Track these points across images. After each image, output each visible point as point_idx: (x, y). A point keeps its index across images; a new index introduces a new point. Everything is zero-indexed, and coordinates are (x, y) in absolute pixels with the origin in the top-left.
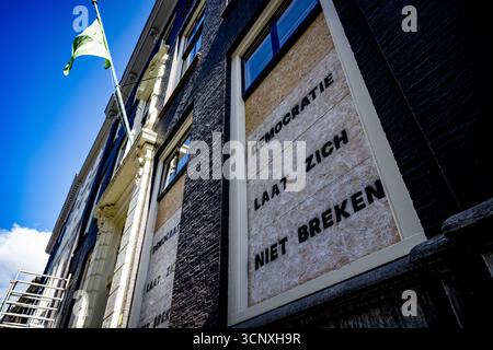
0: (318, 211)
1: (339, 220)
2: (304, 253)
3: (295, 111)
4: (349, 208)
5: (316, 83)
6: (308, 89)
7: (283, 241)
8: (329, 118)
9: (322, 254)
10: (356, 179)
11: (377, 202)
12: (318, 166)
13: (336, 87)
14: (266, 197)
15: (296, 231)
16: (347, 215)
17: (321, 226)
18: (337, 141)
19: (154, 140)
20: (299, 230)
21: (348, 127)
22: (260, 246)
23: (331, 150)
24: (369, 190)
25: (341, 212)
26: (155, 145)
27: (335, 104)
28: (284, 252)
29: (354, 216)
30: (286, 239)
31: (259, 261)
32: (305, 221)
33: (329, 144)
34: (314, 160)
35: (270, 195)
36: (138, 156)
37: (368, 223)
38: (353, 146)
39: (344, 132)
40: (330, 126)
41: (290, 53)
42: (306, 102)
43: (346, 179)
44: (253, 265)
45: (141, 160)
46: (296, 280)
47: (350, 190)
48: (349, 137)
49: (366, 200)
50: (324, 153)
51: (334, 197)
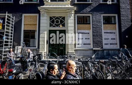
3: (111, 33)
5: (113, 32)
14: (106, 39)
25: (114, 44)
26: (75, 10)
31: (105, 44)
38: (116, 40)
40: (114, 37)
41: (111, 25)
42: (112, 33)
50: (113, 39)
51: (113, 43)
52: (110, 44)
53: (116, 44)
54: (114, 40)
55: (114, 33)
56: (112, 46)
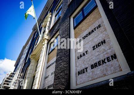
0: (97, 61)
1: (103, 64)
2: (93, 72)
3: (90, 34)
4: (106, 61)
5: (96, 26)
6: (93, 28)
7: (86, 68)
8: (100, 36)
9: (98, 72)
10: (108, 53)
11: (114, 60)
12: (97, 49)
13: (102, 28)
14: (81, 56)
15: (90, 66)
16: (105, 63)
17: (98, 65)
18: (102, 42)
19: (47, 38)
20: (91, 66)
21: (105, 39)
22: (79, 69)
23: (100, 45)
24: (112, 56)
25: (104, 62)
26: (48, 40)
27: (101, 32)
28: (87, 71)
29: (108, 63)
30: (87, 68)
31: (79, 73)
32: (93, 63)
33: (100, 43)
34: (95, 47)
35: (82, 56)
36: (43, 42)
37: (112, 65)
38: (107, 44)
39: (104, 40)
40: (100, 38)
42: (93, 31)
43: (105, 53)
44: (77, 74)
45: (44, 43)
46: (91, 79)
47: (106, 56)
48: (106, 42)
49: (111, 59)
50: (98, 45)
51: (102, 58)
52: (93, 67)
53: (114, 57)
54: (102, 47)
55: (99, 26)
56: (98, 70)
